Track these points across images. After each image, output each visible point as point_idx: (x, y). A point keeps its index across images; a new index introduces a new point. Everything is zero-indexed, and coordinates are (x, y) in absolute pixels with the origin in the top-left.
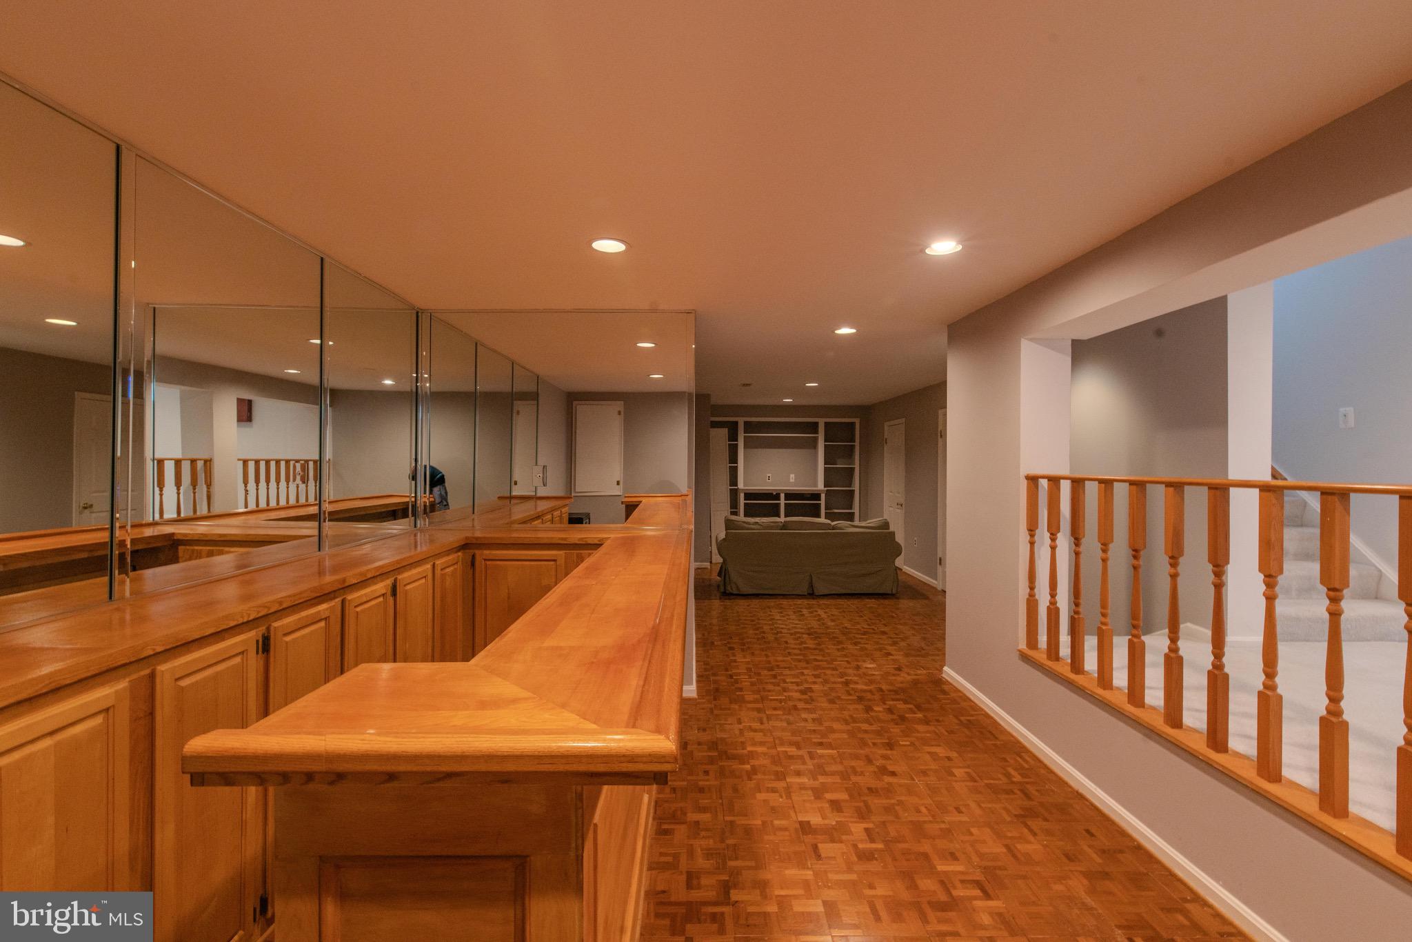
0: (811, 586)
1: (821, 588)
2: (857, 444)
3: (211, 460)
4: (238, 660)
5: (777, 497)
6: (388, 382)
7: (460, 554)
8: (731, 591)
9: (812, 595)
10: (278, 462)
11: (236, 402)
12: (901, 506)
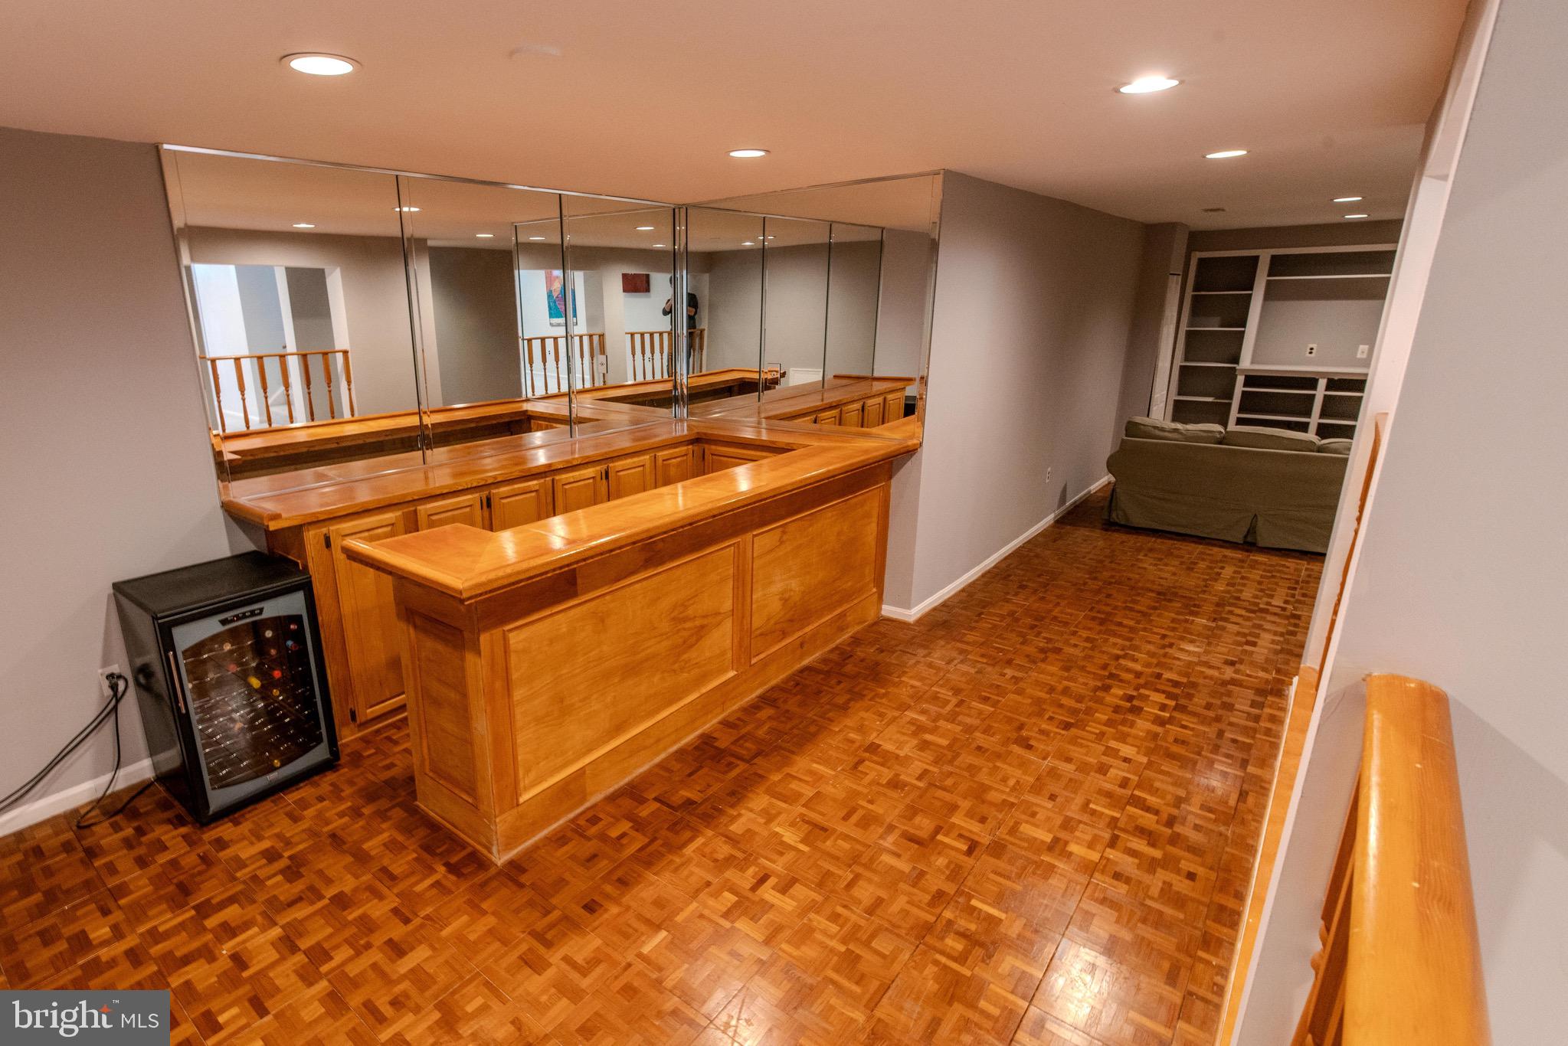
0: (1252, 530)
1: (1265, 538)
3: (603, 335)
4: (468, 509)
5: (1310, 382)
6: (748, 244)
7: (690, 447)
8: (1117, 520)
9: (1249, 545)
10: (652, 335)
11: (621, 277)
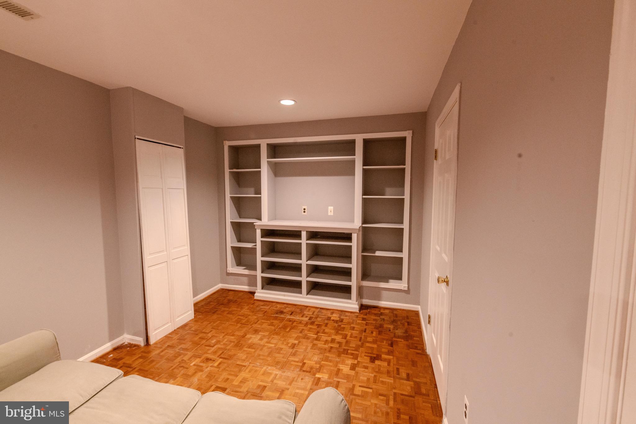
2: (408, 167)
5: (296, 234)
12: (447, 283)
